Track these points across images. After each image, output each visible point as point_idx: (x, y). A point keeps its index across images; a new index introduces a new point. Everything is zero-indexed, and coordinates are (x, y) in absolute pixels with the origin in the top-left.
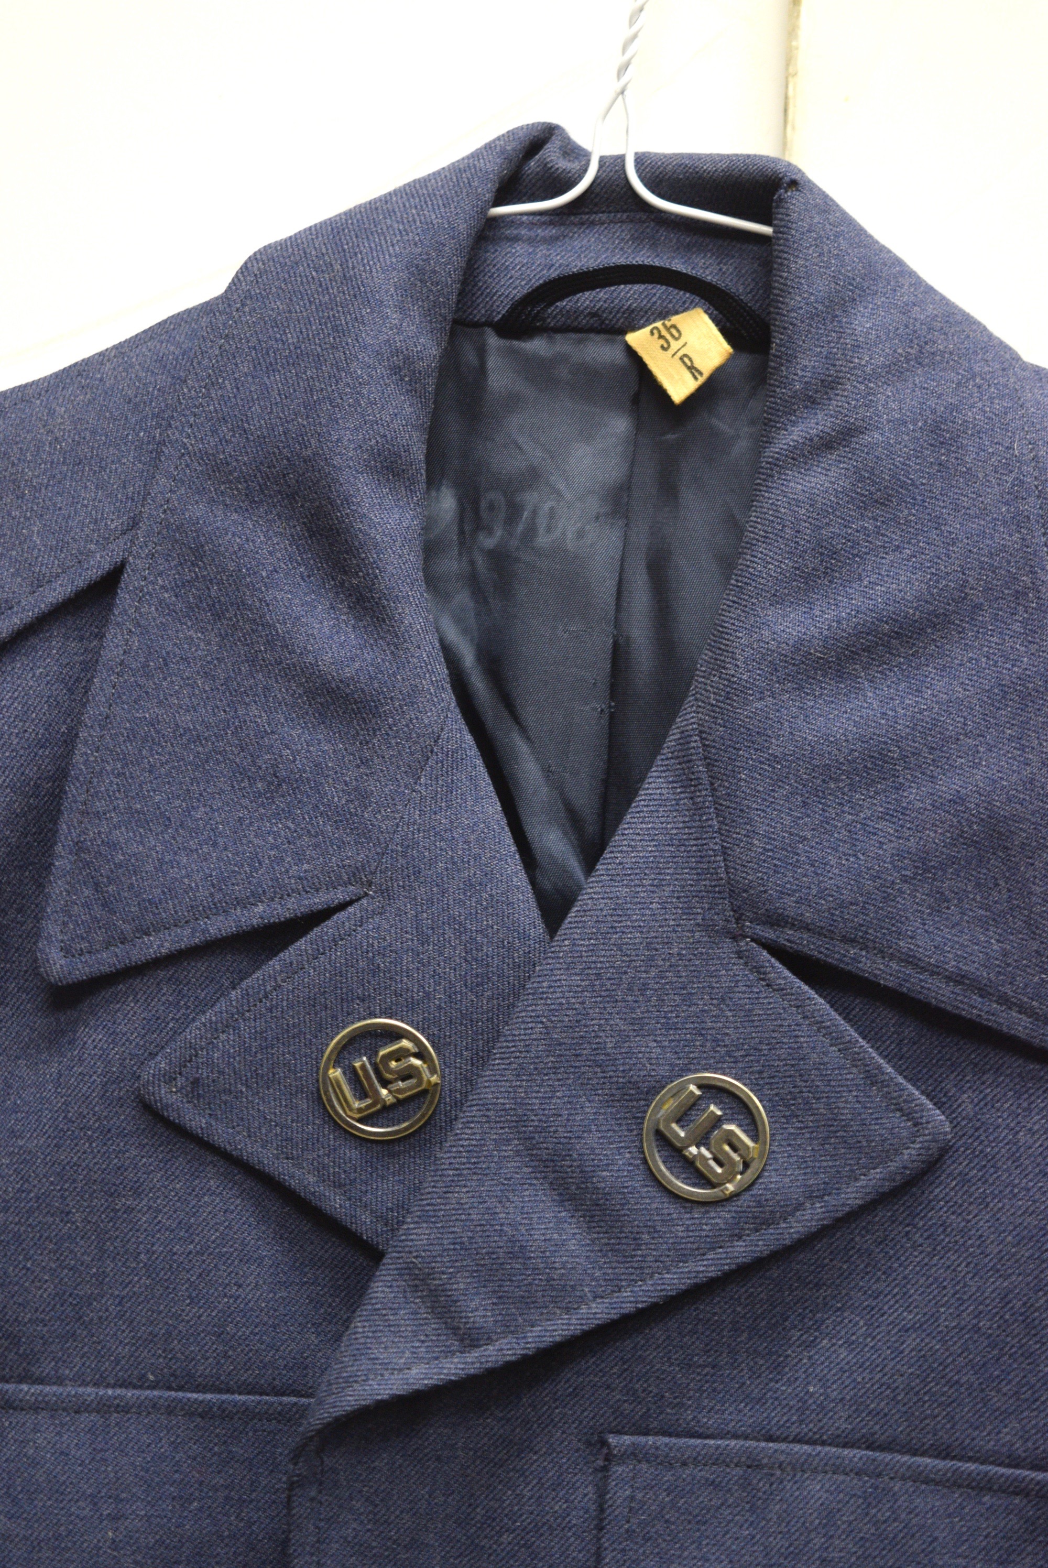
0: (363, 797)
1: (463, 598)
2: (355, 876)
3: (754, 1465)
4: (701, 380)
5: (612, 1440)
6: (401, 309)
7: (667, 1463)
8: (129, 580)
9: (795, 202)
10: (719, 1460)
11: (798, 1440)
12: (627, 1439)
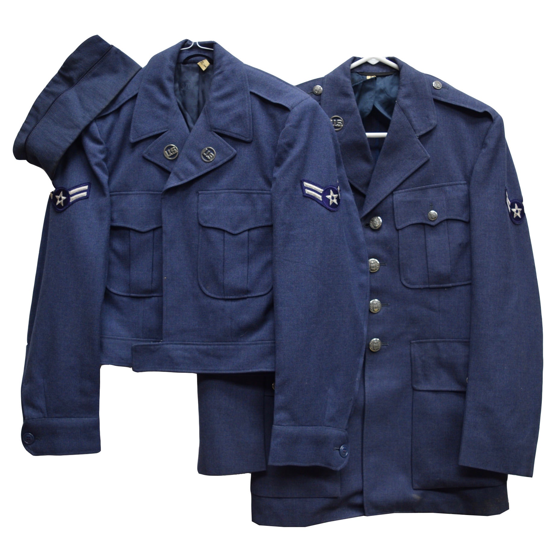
0: (168, 118)
1: (180, 96)
2: (167, 128)
3: (216, 193)
4: (206, 68)
5: (199, 192)
6: (170, 61)
7: (205, 194)
8: (139, 95)
9: (216, 45)
10: (211, 193)
11: (221, 190)
12: (201, 192)
